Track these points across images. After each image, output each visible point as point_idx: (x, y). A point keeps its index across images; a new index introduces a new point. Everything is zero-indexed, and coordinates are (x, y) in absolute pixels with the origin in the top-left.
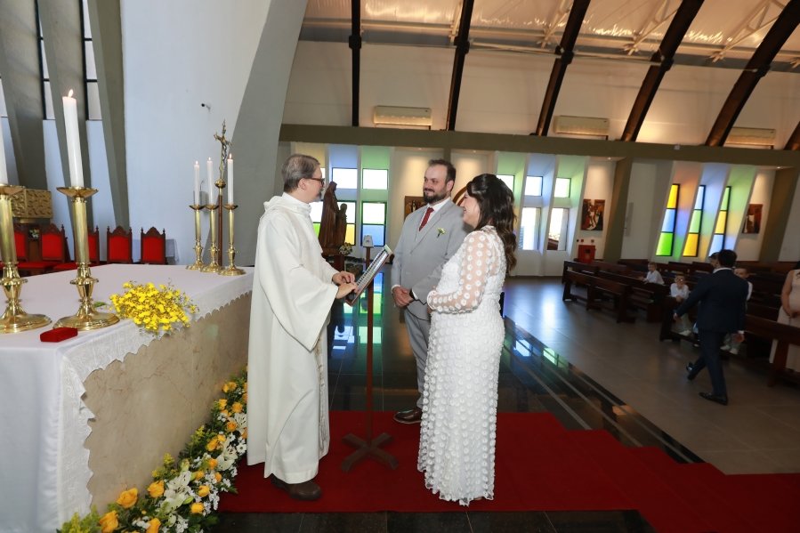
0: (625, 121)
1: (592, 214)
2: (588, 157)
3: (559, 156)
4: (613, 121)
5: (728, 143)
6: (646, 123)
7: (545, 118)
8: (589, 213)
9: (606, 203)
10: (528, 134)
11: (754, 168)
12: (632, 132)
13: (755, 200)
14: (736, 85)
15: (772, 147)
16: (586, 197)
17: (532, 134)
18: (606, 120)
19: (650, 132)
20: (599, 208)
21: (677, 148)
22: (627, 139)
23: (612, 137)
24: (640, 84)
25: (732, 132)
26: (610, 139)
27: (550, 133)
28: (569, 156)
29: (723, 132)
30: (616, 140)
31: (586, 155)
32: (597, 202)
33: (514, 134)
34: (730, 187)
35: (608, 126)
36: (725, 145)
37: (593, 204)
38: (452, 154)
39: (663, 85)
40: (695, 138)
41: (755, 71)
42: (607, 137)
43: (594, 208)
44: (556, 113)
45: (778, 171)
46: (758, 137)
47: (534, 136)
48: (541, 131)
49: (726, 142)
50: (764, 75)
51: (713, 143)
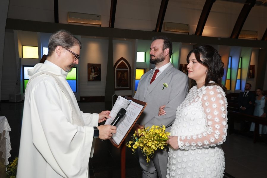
0: (197, 26)
2: (181, 43)
4: (190, 25)
5: (240, 37)
6: (205, 27)
7: (159, 23)
10: (152, 31)
11: (251, 49)
12: (200, 31)
13: (252, 64)
14: (242, 11)
15: (257, 39)
16: (181, 63)
17: (153, 31)
18: (188, 25)
19: (207, 32)
21: (219, 39)
22: (198, 34)
23: (191, 34)
24: (202, 9)
25: (241, 32)
26: (190, 34)
27: (162, 31)
29: (237, 32)
30: (193, 35)
32: (186, 65)
33: (145, 30)
34: (241, 58)
35: (189, 28)
36: (239, 38)
37: (184, 66)
38: (113, 41)
40: (226, 35)
41: (250, 4)
42: (189, 33)
43: (185, 68)
44: (165, 21)
45: (260, 50)
46: (251, 35)
47: (155, 32)
48: (158, 30)
49: (239, 37)
50: (253, 6)
51: (234, 37)
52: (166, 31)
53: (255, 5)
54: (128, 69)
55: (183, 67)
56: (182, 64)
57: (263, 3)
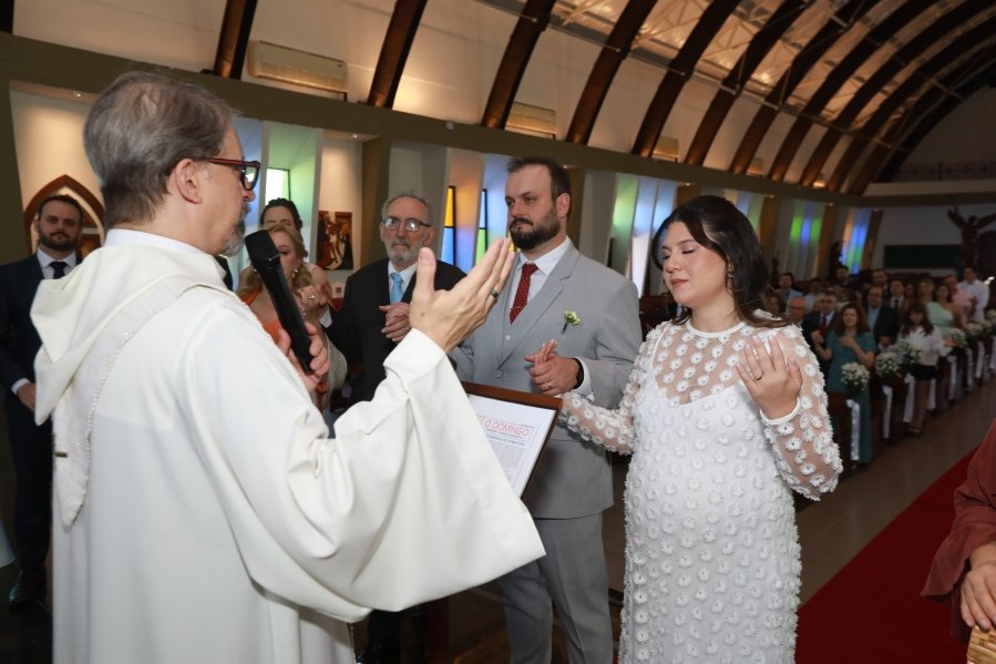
0: (371, 70)
1: (333, 239)
2: (320, 131)
3: (267, 122)
4: (351, 65)
5: (511, 126)
6: (404, 77)
7: (234, 42)
8: (327, 238)
9: (354, 219)
10: (197, 70)
12: (386, 91)
14: (514, 37)
15: (554, 135)
16: (322, 208)
17: (205, 72)
18: (341, 64)
19: (411, 96)
20: (345, 227)
21: (450, 127)
22: (378, 103)
23: (352, 98)
24: (391, 8)
25: (514, 110)
26: (350, 99)
27: (245, 76)
28: (288, 126)
29: (502, 107)
30: (359, 103)
31: (315, 126)
32: (339, 215)
33: (171, 65)
35: (345, 75)
36: (507, 128)
37: (333, 219)
39: (425, 18)
40: (466, 112)
41: (535, 20)
42: (345, 94)
43: (337, 228)
44: (254, 36)
46: (539, 120)
47: (211, 77)
48: (227, 68)
49: (508, 123)
50: (544, 29)
51: (492, 123)
52: (260, 77)
53: (550, 25)
54: (95, 227)
55: (329, 223)
56: (327, 212)
57: (565, 23)
